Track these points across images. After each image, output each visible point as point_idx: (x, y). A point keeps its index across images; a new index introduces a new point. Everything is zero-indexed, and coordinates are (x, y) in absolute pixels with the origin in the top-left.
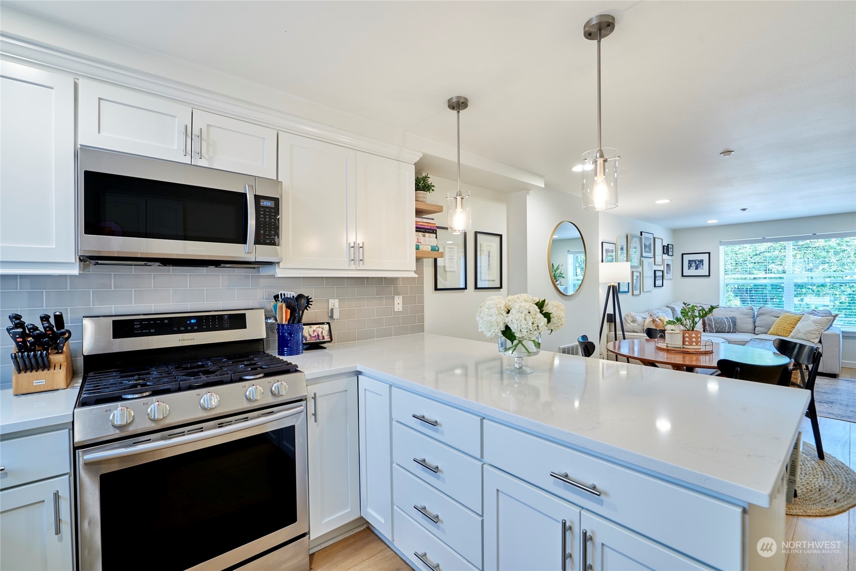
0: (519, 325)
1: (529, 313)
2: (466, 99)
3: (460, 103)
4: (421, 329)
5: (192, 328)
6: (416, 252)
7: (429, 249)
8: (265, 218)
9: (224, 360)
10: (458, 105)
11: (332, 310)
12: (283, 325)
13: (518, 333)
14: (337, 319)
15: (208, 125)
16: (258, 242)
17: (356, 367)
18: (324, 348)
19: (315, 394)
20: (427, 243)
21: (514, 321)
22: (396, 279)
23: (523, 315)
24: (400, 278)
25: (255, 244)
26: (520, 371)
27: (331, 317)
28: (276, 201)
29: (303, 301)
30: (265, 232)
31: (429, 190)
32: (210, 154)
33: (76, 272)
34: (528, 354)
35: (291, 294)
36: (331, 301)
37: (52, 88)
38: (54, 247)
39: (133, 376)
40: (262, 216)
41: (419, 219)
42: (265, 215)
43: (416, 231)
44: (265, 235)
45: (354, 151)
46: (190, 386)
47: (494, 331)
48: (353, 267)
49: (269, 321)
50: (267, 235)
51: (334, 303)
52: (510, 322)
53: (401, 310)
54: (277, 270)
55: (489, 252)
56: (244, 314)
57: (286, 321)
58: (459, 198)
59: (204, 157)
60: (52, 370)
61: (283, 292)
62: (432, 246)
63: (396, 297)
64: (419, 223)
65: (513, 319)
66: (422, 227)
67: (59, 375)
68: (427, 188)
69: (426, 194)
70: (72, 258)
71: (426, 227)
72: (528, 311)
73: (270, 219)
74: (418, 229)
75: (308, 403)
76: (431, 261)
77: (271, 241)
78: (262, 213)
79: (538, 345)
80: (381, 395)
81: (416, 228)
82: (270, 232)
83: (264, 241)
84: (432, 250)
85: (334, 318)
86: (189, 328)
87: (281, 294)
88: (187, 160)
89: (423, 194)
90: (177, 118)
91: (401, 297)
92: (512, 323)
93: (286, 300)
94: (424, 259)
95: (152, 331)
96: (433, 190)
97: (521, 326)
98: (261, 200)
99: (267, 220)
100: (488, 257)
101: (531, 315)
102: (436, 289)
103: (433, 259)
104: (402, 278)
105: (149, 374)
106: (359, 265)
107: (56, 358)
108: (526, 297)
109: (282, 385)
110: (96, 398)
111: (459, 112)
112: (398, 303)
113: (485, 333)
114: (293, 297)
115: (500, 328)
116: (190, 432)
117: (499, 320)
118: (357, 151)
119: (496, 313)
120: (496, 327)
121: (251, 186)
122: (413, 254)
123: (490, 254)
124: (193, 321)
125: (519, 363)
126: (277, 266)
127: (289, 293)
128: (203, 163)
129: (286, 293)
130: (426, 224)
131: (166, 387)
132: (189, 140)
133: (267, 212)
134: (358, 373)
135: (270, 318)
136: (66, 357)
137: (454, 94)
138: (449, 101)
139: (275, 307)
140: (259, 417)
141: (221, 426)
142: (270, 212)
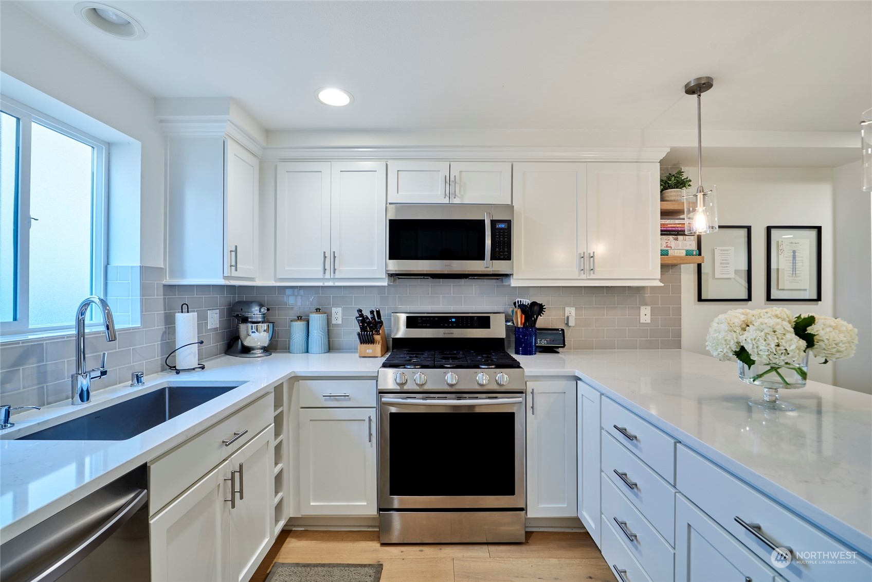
0: (755, 347)
1: (774, 332)
2: (708, 78)
3: (701, 85)
4: (677, 344)
5: (452, 325)
6: (661, 258)
7: (684, 253)
8: (500, 238)
9: (472, 352)
10: (698, 87)
11: (568, 317)
12: (519, 328)
13: (756, 355)
14: (573, 327)
15: (460, 171)
16: (493, 258)
17: (575, 372)
18: (558, 353)
19: (533, 390)
20: (680, 247)
21: (749, 340)
22: (643, 288)
23: (763, 333)
24: (648, 287)
25: (491, 260)
26: (772, 406)
27: (567, 324)
28: (509, 223)
29: (536, 308)
30: (500, 249)
31: (685, 186)
32: (462, 193)
33: (386, 284)
34: (785, 384)
35: (526, 301)
36: (567, 309)
37: (376, 171)
38: (376, 268)
39: (413, 354)
40: (497, 236)
41: (664, 221)
42: (499, 235)
43: (661, 235)
44: (499, 252)
45: (585, 164)
46: (441, 365)
47: (721, 350)
48: (584, 277)
49: (508, 324)
50: (501, 252)
51: (571, 311)
52: (744, 341)
53: (649, 321)
54: (512, 281)
55: (794, 252)
56: (489, 317)
57: (521, 324)
58: (700, 196)
59: (457, 196)
60: (375, 344)
61: (519, 300)
62: (687, 251)
63: (643, 308)
64: (669, 225)
65: (748, 337)
66: (674, 229)
67: (377, 348)
68: (681, 184)
69: (681, 192)
70: (384, 275)
71: (679, 229)
72: (772, 330)
73: (504, 238)
74: (665, 232)
75: (527, 397)
76: (693, 268)
77: (504, 257)
78: (498, 234)
79: (804, 375)
80: (594, 402)
81: (661, 231)
82: (504, 249)
83: (499, 257)
84: (687, 255)
85: (570, 325)
86: (451, 325)
87: (518, 302)
88: (446, 201)
89: (675, 191)
90: (440, 172)
91: (649, 308)
92: (748, 343)
93: (522, 307)
94: (682, 265)
95: (428, 325)
96: (689, 185)
97: (757, 347)
98: (497, 224)
99: (502, 239)
100: (792, 259)
101: (776, 335)
102: (700, 299)
103: (696, 265)
104: (651, 287)
105: (423, 354)
106: (590, 274)
107: (377, 338)
108: (778, 313)
109: (504, 377)
110: (389, 364)
111: (700, 95)
112: (645, 315)
113: (711, 352)
114: (528, 304)
115: (730, 347)
116: (439, 398)
117: (729, 337)
118: (588, 163)
119: (726, 330)
120: (725, 346)
121: (489, 214)
122: (657, 261)
123: (796, 254)
124: (454, 320)
125: (769, 395)
126: (511, 278)
127: (525, 300)
128: (457, 201)
129: (522, 300)
130: (680, 225)
131: (426, 364)
132: (448, 185)
133: (502, 233)
134: (577, 379)
135: (509, 322)
136: (382, 338)
137: (691, 77)
138: (686, 86)
139: (513, 311)
140: (486, 398)
141: (459, 398)
142: (504, 232)
